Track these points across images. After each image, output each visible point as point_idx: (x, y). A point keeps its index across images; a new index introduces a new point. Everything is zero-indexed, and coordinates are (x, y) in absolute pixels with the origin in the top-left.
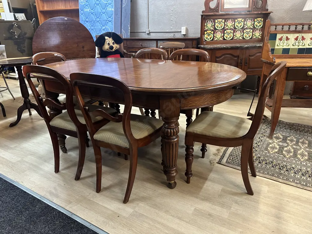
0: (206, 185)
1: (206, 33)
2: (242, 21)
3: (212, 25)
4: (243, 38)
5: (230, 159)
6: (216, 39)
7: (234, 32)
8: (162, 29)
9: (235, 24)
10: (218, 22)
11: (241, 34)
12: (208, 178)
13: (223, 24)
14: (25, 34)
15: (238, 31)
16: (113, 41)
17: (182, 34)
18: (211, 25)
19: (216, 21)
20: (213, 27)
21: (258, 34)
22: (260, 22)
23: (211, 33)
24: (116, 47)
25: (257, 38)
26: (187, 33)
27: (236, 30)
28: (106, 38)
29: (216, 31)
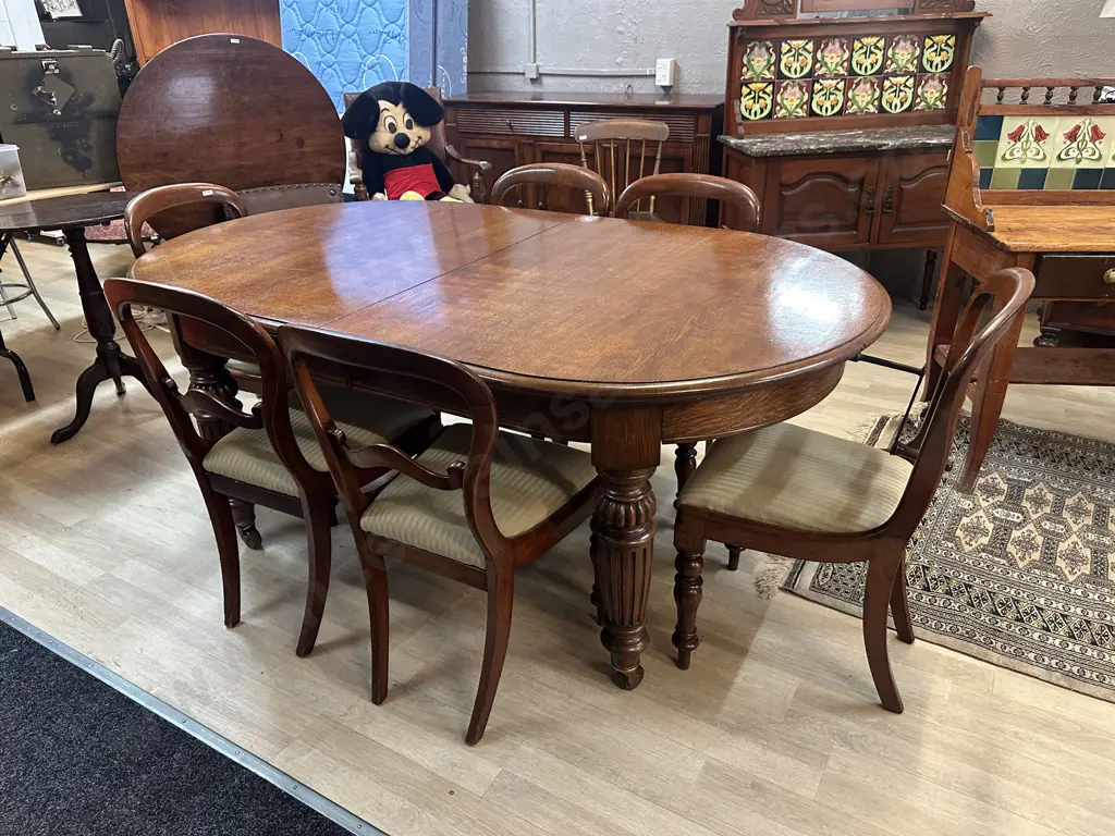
0: (742, 673)
1: (745, 90)
2: (877, 47)
3: (769, 61)
4: (881, 109)
5: (825, 575)
6: (783, 111)
7: (848, 87)
8: (586, 66)
9: (851, 56)
10: (790, 51)
11: (873, 95)
12: (752, 648)
13: (810, 57)
14: (89, 99)
15: (861, 84)
16: (407, 117)
17: (657, 83)
18: (765, 63)
19: (785, 47)
20: (773, 68)
21: (933, 94)
22: (942, 50)
23: (765, 93)
24: (420, 138)
25: (929, 107)
26: (675, 80)
27: (855, 81)
28: (383, 104)
29: (785, 84)
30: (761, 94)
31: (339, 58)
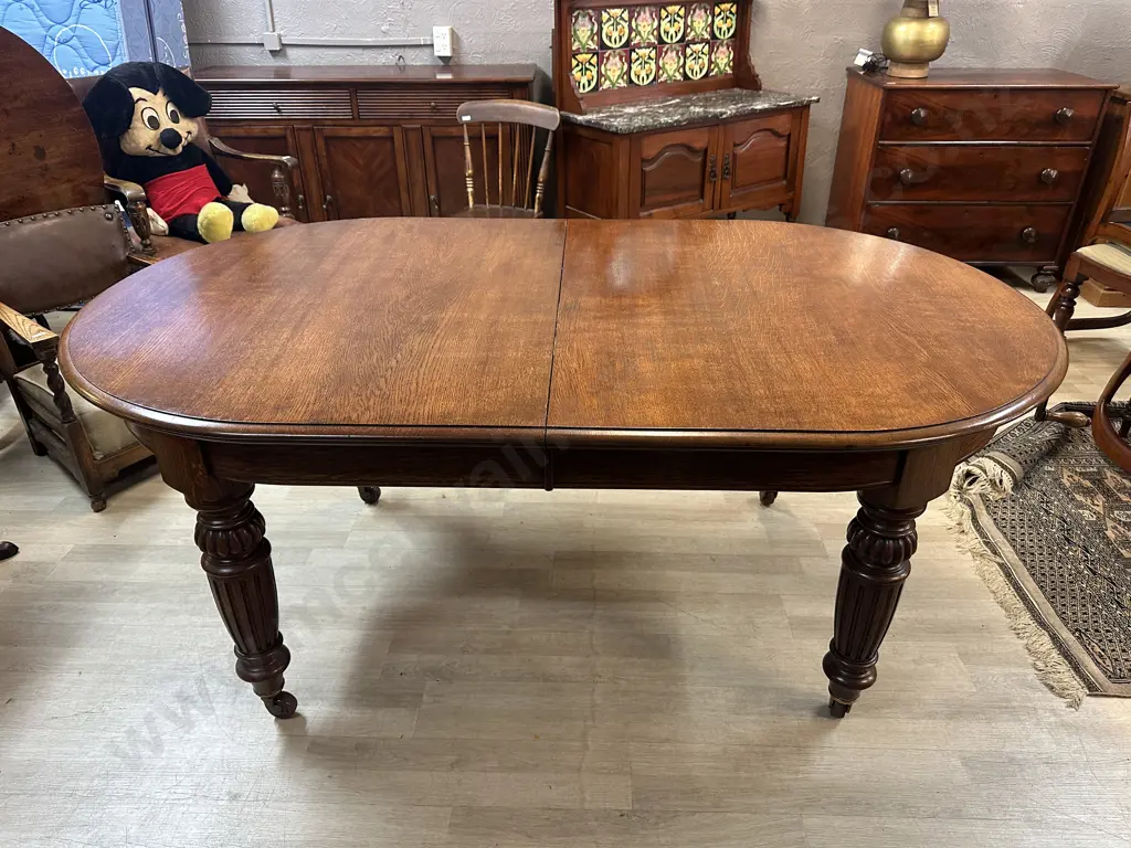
1: (574, 63)
2: (679, 16)
3: (592, 30)
4: (685, 76)
6: (608, 82)
7: (659, 56)
8: (342, 34)
9: (659, 25)
10: (609, 20)
11: (678, 62)
13: (626, 25)
15: (669, 52)
16: (171, 108)
17: (437, 54)
18: (589, 33)
19: (605, 16)
20: (596, 38)
21: (724, 59)
22: (727, 18)
23: (590, 64)
24: (189, 133)
25: (721, 73)
27: (665, 49)
28: (136, 92)
29: (607, 55)
30: (587, 65)
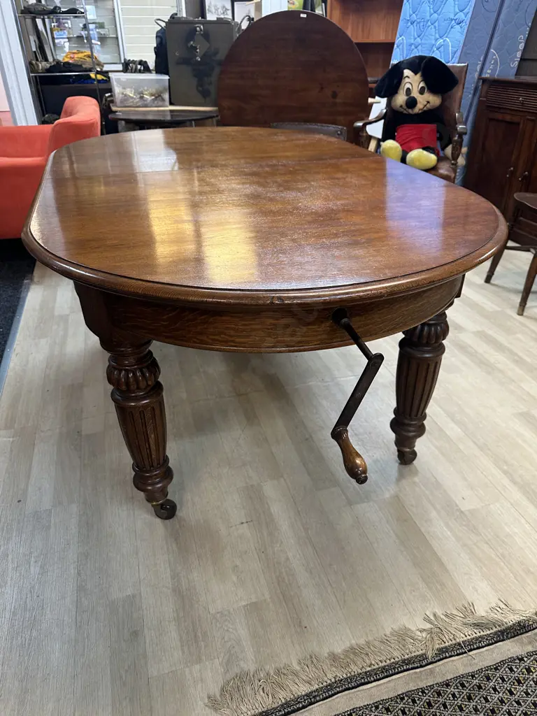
24: (428, 102)
31: (423, 41)
